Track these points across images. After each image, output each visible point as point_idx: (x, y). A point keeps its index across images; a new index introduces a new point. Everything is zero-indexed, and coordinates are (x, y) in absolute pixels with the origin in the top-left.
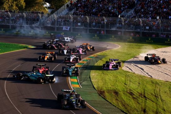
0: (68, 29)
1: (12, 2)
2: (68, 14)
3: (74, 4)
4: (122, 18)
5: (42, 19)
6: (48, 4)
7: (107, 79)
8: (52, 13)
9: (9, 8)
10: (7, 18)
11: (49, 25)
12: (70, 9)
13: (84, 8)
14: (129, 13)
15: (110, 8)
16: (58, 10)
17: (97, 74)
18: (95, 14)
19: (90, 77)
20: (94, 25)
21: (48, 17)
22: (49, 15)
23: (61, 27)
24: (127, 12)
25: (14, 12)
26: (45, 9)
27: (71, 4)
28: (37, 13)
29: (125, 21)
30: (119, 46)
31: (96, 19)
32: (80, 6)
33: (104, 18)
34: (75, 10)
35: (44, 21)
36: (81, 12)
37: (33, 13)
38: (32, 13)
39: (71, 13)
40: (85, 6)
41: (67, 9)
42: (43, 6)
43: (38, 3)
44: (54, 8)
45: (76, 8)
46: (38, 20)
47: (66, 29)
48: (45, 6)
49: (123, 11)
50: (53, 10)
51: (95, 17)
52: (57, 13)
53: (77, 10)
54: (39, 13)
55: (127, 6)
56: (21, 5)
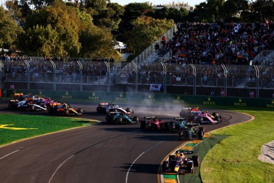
0: (159, 89)
1: (58, 43)
2: (157, 61)
3: (168, 44)
4: (256, 67)
5: (112, 71)
6: (121, 44)
7: (231, 179)
8: (129, 59)
9: (53, 53)
10: (49, 71)
11: (125, 83)
12: (162, 53)
13: (187, 49)
14: (269, 58)
15: (234, 49)
16: (140, 55)
17: (213, 169)
18: (208, 60)
19: (200, 176)
20: (205, 80)
21: (122, 68)
22: (124, 64)
23: (147, 84)
24: (265, 55)
25: (62, 60)
26: (116, 53)
27: (163, 42)
28: (103, 60)
29: (261, 72)
30: (251, 118)
31: (208, 68)
32: (180, 47)
33: (223, 66)
34: (170, 54)
35: (114, 76)
36: (182, 57)
37: (94, 60)
38: (93, 60)
39: (164, 59)
40: (189, 46)
41: (156, 52)
42: (112, 49)
43: (104, 43)
44: (132, 52)
45: (173, 49)
46: (104, 73)
47: (155, 89)
48: (116, 47)
49: (257, 53)
50: (132, 54)
51: (208, 65)
52: (138, 61)
53: (174, 53)
54: (107, 60)
55: (265, 44)
56: (73, 46)
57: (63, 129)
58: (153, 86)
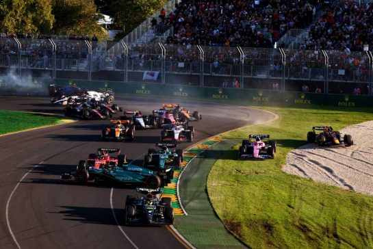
0: (155, 77)
1: (24, 15)
2: (154, 40)
3: (168, 18)
4: (282, 50)
5: (94, 53)
6: (107, 18)
7: (247, 195)
8: (118, 38)
9: (18, 28)
10: (12, 52)
11: (111, 68)
12: (160, 30)
13: (192, 26)
14: (299, 39)
15: (253, 27)
16: (132, 33)
17: (224, 182)
18: (219, 41)
19: (206, 191)
20: (216, 66)
21: (108, 49)
22: (110, 44)
23: (139, 71)
24: (294, 35)
25: (29, 37)
26: (100, 29)
27: (162, 17)
28: (82, 39)
29: (288, 58)
30: (274, 117)
31: (220, 52)
32: (183, 23)
33: (240, 49)
34: (171, 32)
35: (98, 59)
36: (186, 36)
37: (72, 38)
38: (70, 39)
39: (162, 39)
40: (196, 22)
41: (153, 29)
42: (96, 24)
43: (85, 16)
44: (121, 28)
45: (174, 26)
46: (84, 56)
47: (151, 77)
48: (101, 22)
49: (284, 33)
50: (121, 31)
51: (220, 48)
52: (129, 40)
53: (176, 31)
54: (88, 39)
55: (294, 21)
56: (44, 20)
57: (30, 128)
58: (148, 73)
